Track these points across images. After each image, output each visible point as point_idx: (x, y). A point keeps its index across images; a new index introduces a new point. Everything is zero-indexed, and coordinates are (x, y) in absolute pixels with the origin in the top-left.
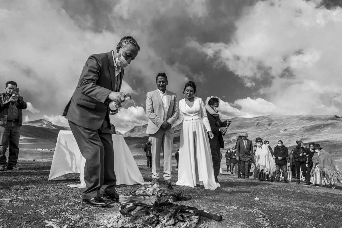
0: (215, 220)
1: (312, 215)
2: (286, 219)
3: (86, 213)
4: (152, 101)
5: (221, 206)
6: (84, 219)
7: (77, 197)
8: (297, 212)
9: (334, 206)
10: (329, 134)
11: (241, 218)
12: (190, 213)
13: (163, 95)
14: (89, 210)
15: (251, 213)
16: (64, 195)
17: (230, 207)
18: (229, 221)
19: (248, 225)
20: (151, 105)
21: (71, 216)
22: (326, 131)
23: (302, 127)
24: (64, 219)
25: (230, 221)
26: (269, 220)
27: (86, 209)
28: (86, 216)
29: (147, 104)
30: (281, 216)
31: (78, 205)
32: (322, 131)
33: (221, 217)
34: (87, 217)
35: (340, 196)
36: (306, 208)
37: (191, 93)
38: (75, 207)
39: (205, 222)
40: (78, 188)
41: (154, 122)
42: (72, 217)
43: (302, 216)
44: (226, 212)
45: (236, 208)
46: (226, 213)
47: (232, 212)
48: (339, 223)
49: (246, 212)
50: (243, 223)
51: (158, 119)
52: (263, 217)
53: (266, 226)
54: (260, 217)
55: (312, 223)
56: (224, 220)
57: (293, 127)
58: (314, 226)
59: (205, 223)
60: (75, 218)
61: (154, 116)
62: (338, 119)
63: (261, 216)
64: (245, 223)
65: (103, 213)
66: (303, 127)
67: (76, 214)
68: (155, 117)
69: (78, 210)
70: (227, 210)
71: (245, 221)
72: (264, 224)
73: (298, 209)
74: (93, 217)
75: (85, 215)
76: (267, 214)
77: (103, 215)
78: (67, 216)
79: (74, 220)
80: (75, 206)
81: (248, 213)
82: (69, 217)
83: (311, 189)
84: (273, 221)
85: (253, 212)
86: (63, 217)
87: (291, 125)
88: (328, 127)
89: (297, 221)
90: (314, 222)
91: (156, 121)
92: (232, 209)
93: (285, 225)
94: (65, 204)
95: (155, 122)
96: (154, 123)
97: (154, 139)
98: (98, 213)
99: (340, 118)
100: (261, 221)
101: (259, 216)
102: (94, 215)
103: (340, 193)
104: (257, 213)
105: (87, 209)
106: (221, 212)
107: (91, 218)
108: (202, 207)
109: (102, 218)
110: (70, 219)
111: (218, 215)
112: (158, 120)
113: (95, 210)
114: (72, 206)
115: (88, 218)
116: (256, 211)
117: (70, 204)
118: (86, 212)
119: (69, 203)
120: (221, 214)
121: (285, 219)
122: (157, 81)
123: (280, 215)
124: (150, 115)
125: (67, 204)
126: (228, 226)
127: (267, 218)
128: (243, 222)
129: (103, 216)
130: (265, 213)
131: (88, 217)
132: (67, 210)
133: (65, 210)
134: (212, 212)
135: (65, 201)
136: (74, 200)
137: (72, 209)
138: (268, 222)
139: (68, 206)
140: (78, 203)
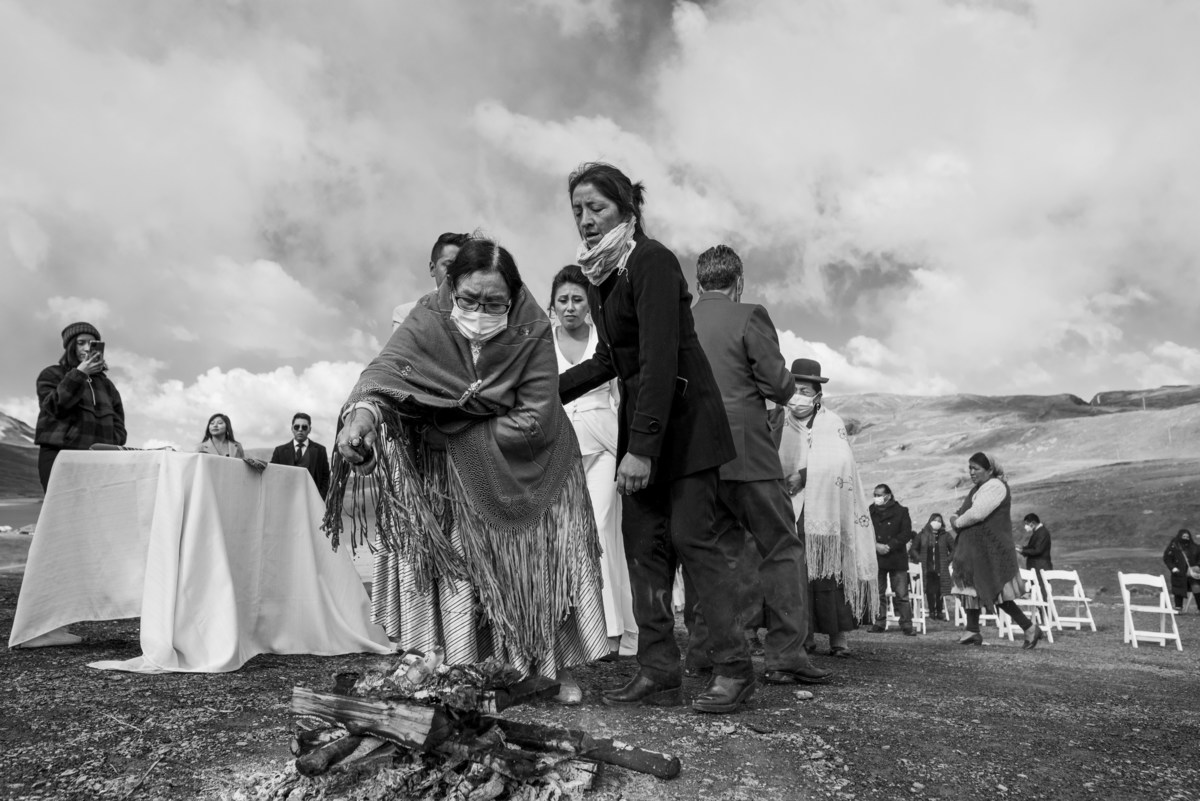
0: (656, 776)
1: (994, 745)
2: (905, 761)
3: (161, 768)
5: (675, 725)
6: (151, 790)
7: (124, 710)
8: (945, 734)
9: (1067, 709)
10: (1049, 460)
11: (748, 764)
12: (564, 752)
14: (174, 754)
15: (783, 743)
16: (73, 702)
17: (710, 727)
18: (704, 776)
19: (774, 789)
21: (100, 782)
22: (1043, 451)
24: (71, 794)
25: (709, 777)
26: (846, 768)
27: (163, 751)
28: (161, 780)
30: (888, 750)
31: (129, 738)
32: (1029, 450)
33: (676, 762)
34: (165, 784)
35: (1089, 674)
36: (975, 721)
37: (578, 306)
38: (118, 748)
39: (615, 784)
40: (131, 675)
42: (104, 786)
43: (962, 748)
44: (693, 746)
45: (731, 729)
46: (695, 750)
47: (715, 744)
48: (1084, 767)
49: (769, 741)
50: (756, 782)
52: (827, 759)
53: (837, 791)
54: (817, 760)
55: (995, 773)
56: (687, 773)
57: (929, 439)
58: (999, 781)
59: (618, 788)
60: (115, 789)
62: (1082, 407)
63: (820, 753)
64: (761, 782)
65: (230, 767)
67: (123, 772)
69: (129, 757)
70: (699, 738)
71: (763, 774)
72: (829, 784)
73: (948, 726)
74: (192, 781)
75: (157, 776)
76: (841, 746)
77: (230, 772)
78: (82, 783)
79: (113, 794)
80: (116, 741)
81: (772, 746)
82: (90, 787)
83: (993, 655)
84: (863, 771)
85: (792, 740)
86: (65, 789)
87: (925, 428)
88: (1050, 438)
89: (942, 766)
90: (999, 767)
92: (716, 732)
93: (902, 782)
94: (74, 736)
98: (210, 767)
99: (1085, 403)
100: (819, 772)
101: (814, 756)
102: (191, 774)
103: (1089, 667)
104: (805, 745)
105: (165, 754)
106: (676, 747)
107: (179, 786)
108: (606, 730)
109: (226, 785)
110: (96, 792)
111: (666, 756)
113: (199, 755)
114: (103, 743)
115: (171, 785)
116: (801, 739)
117: (97, 733)
118: (160, 764)
119: (92, 729)
120: (679, 754)
121: (902, 762)
123: (887, 747)
125: (84, 736)
126: (701, 797)
127: (841, 760)
128: (757, 777)
129: (228, 776)
130: (833, 745)
131: (170, 781)
132: (84, 759)
133: (75, 760)
134: (643, 746)
135: (77, 724)
136: (112, 719)
137: (105, 754)
138: (844, 775)
139: (90, 742)
140: (129, 732)
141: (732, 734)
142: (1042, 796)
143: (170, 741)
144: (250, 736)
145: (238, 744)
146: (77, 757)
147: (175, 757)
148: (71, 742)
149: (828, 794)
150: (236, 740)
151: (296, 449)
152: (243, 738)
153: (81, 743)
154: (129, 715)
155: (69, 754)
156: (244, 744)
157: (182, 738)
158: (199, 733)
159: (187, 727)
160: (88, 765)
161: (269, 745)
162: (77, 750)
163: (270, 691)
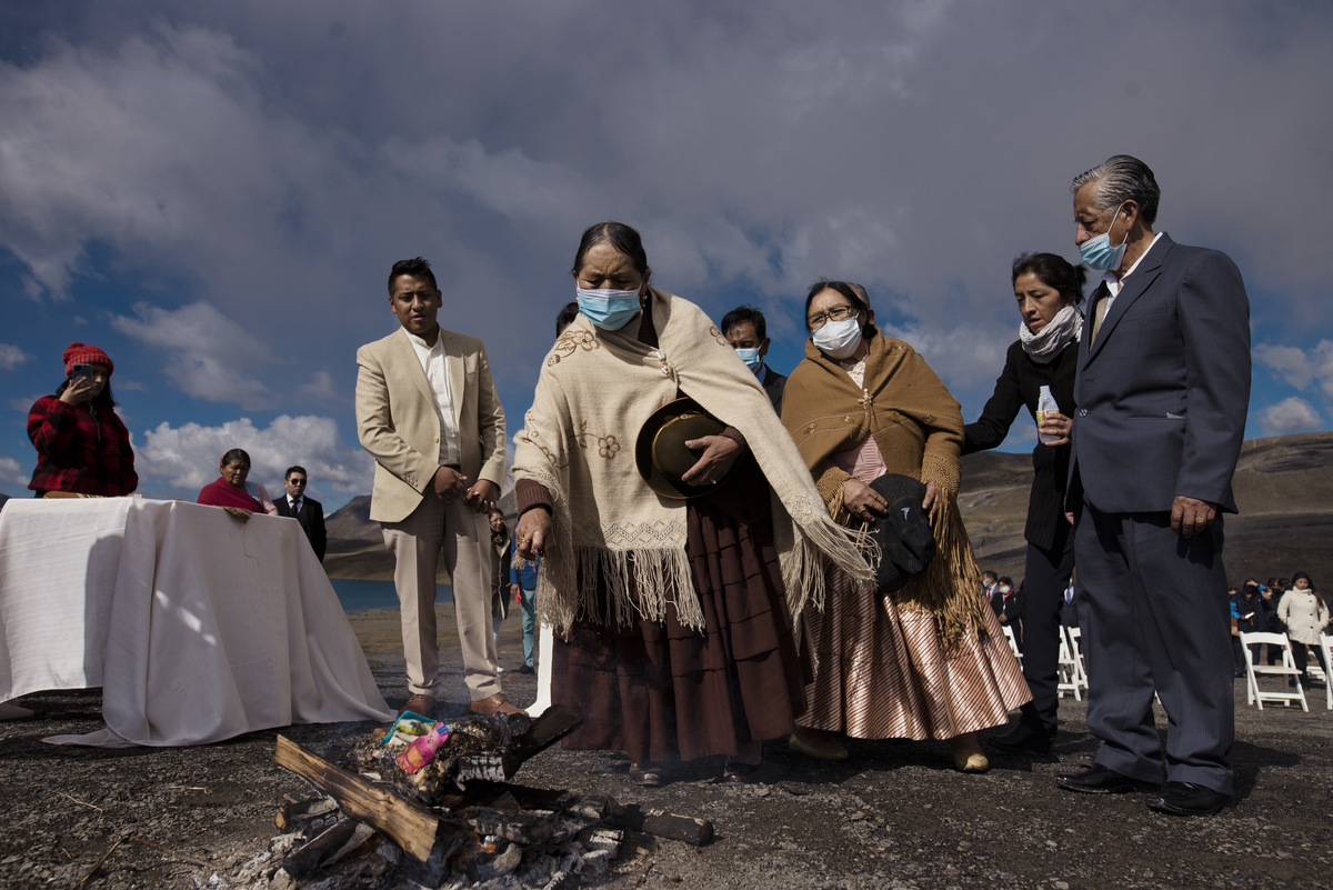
0: (688, 843)
1: (1038, 801)
2: (949, 819)
3: (124, 850)
4: (385, 384)
5: (705, 789)
6: (110, 877)
7: (82, 788)
8: (986, 792)
11: (785, 827)
12: (587, 819)
13: (429, 352)
14: (140, 834)
15: (820, 805)
16: (22, 781)
17: (742, 789)
18: (739, 841)
19: (814, 852)
20: (377, 401)
21: (49, 869)
23: (985, 495)
24: (13, 884)
25: (744, 842)
26: (888, 829)
27: (126, 832)
28: (123, 864)
29: (362, 397)
30: (930, 810)
31: (86, 819)
33: (709, 826)
34: (128, 869)
36: (1015, 777)
38: (73, 830)
39: (643, 852)
40: (92, 750)
41: (396, 469)
42: (53, 874)
43: (1005, 804)
44: (725, 811)
45: (764, 791)
46: (727, 814)
47: (748, 807)
48: (1130, 820)
49: (806, 803)
50: (795, 846)
51: (412, 455)
52: (868, 820)
53: (881, 852)
54: (858, 820)
55: (1042, 829)
56: (720, 838)
58: (1048, 838)
59: (646, 856)
60: (67, 876)
61: (395, 445)
63: (860, 814)
64: (800, 845)
65: (206, 847)
66: (988, 497)
67: (78, 856)
68: (401, 449)
69: (85, 839)
70: (732, 801)
71: (803, 837)
72: (873, 845)
73: (989, 783)
74: (160, 865)
75: (119, 860)
76: (880, 807)
77: (206, 852)
78: (27, 870)
79: (64, 882)
80: (71, 822)
81: (810, 808)
82: (36, 875)
84: (906, 831)
85: (830, 801)
86: (6, 878)
89: (988, 823)
90: (1046, 823)
91: (406, 467)
92: (749, 795)
93: (947, 841)
94: (22, 817)
95: (401, 469)
96: (398, 476)
97: (405, 542)
98: (182, 848)
100: (861, 834)
101: (854, 817)
102: (160, 857)
104: (844, 805)
105: (130, 834)
106: (706, 811)
107: (145, 870)
108: (631, 795)
109: (201, 866)
110: (43, 880)
111: (697, 820)
112: (413, 460)
113: (169, 835)
114: (54, 825)
115: (134, 869)
116: (839, 800)
117: (49, 814)
118: (123, 846)
119: (43, 810)
120: (710, 818)
121: (947, 821)
122: (397, 295)
123: (929, 806)
124: (375, 442)
125: (32, 818)
126: (736, 863)
127: (881, 821)
128: (795, 841)
129: (204, 857)
130: (873, 805)
131: (134, 865)
132: (29, 844)
133: (19, 845)
134: (672, 811)
135: (24, 805)
136: (67, 799)
137: (57, 837)
138: (886, 835)
139: (39, 825)
140: (88, 812)
141: (765, 796)
142: (1092, 850)
143: (136, 821)
144: (230, 812)
145: (215, 821)
146: (22, 841)
147: (141, 837)
148: (16, 825)
149: (872, 856)
150: (214, 817)
151: (291, 505)
152: (222, 815)
153: (28, 826)
154: (88, 793)
155: (13, 839)
156: (223, 821)
157: (150, 818)
158: (170, 811)
159: (156, 805)
160: (36, 850)
161: (253, 822)
162: (23, 834)
163: (255, 763)
